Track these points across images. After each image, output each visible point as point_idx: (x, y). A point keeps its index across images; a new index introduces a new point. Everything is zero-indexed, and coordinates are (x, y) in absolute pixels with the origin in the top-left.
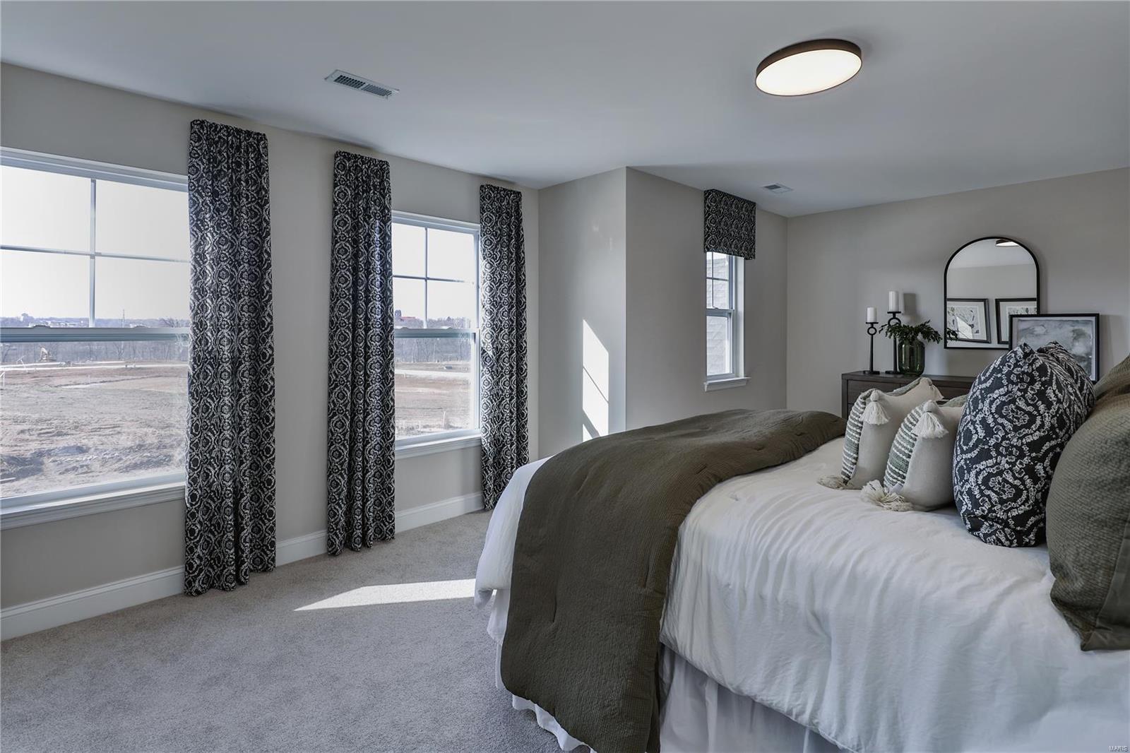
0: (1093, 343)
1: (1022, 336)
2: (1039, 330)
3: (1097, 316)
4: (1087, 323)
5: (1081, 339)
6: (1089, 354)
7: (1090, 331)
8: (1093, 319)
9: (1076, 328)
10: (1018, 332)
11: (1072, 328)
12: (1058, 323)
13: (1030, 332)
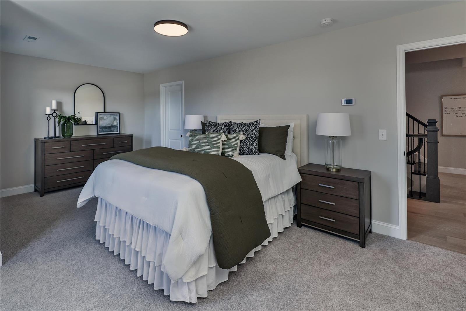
0: (118, 121)
1: (100, 120)
2: (105, 118)
3: (119, 113)
4: (117, 115)
5: (116, 120)
6: (117, 125)
7: (117, 118)
8: (118, 114)
9: (114, 117)
10: (99, 118)
11: (113, 117)
12: (109, 116)
13: (102, 118)
